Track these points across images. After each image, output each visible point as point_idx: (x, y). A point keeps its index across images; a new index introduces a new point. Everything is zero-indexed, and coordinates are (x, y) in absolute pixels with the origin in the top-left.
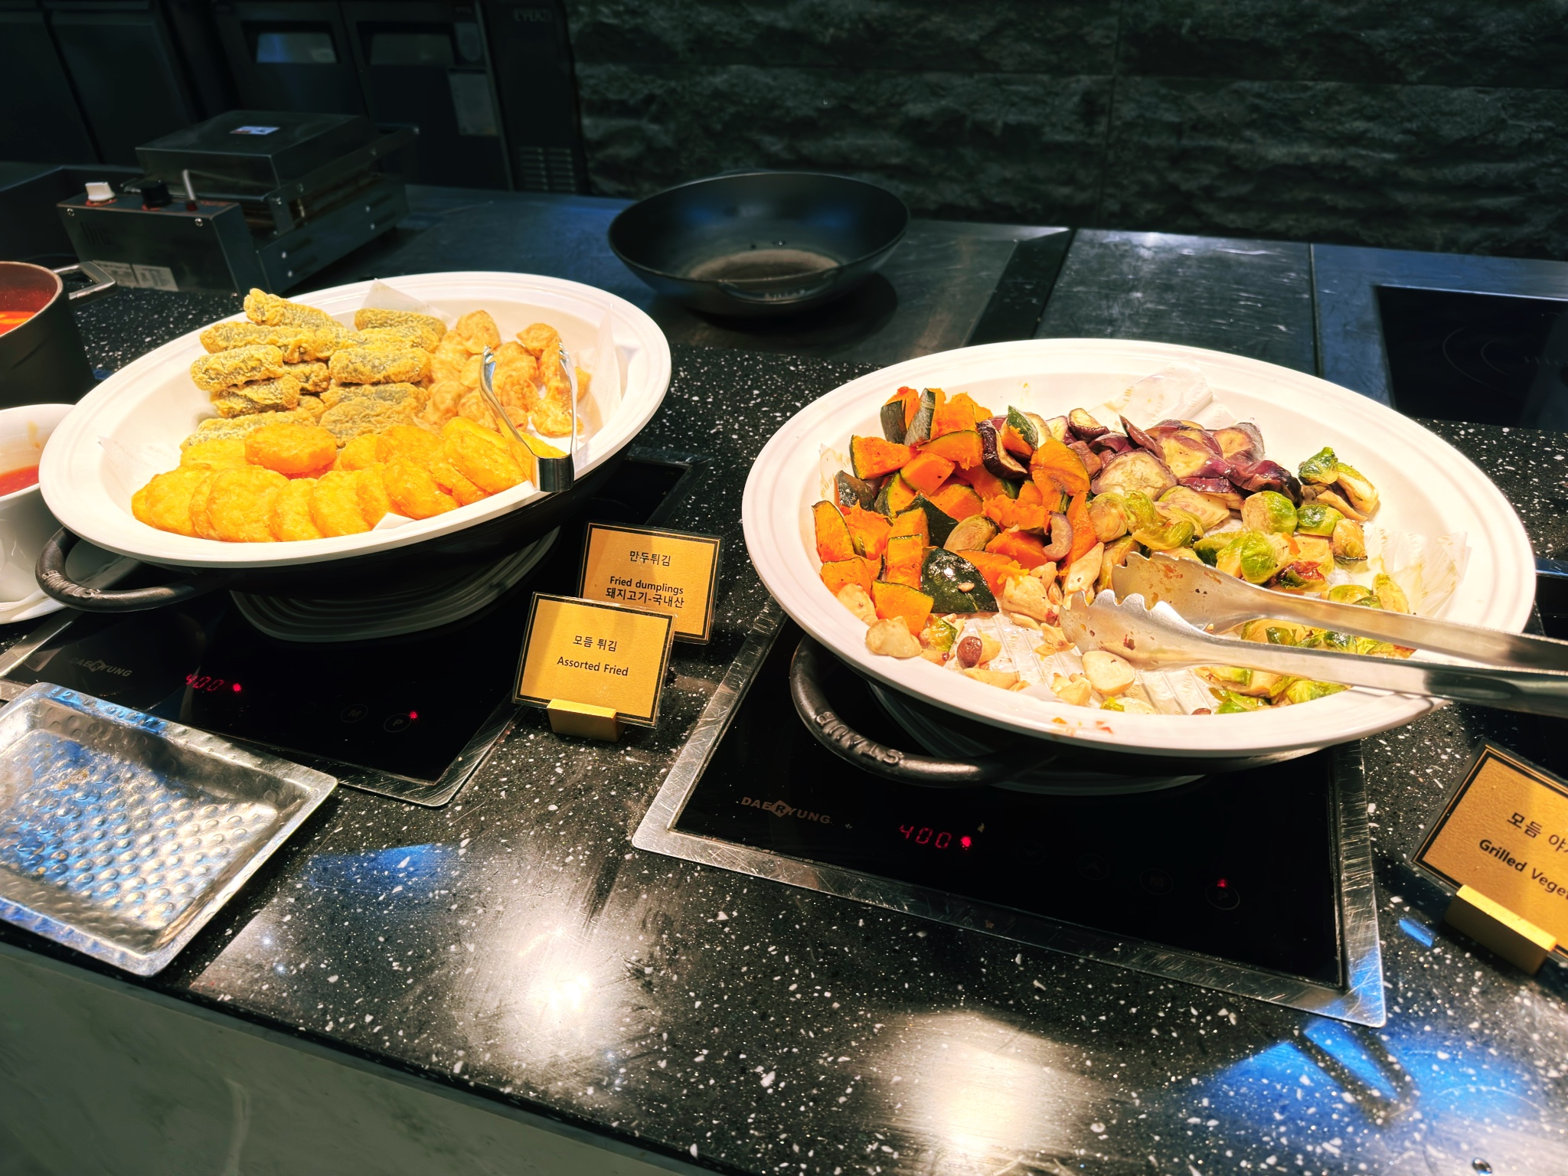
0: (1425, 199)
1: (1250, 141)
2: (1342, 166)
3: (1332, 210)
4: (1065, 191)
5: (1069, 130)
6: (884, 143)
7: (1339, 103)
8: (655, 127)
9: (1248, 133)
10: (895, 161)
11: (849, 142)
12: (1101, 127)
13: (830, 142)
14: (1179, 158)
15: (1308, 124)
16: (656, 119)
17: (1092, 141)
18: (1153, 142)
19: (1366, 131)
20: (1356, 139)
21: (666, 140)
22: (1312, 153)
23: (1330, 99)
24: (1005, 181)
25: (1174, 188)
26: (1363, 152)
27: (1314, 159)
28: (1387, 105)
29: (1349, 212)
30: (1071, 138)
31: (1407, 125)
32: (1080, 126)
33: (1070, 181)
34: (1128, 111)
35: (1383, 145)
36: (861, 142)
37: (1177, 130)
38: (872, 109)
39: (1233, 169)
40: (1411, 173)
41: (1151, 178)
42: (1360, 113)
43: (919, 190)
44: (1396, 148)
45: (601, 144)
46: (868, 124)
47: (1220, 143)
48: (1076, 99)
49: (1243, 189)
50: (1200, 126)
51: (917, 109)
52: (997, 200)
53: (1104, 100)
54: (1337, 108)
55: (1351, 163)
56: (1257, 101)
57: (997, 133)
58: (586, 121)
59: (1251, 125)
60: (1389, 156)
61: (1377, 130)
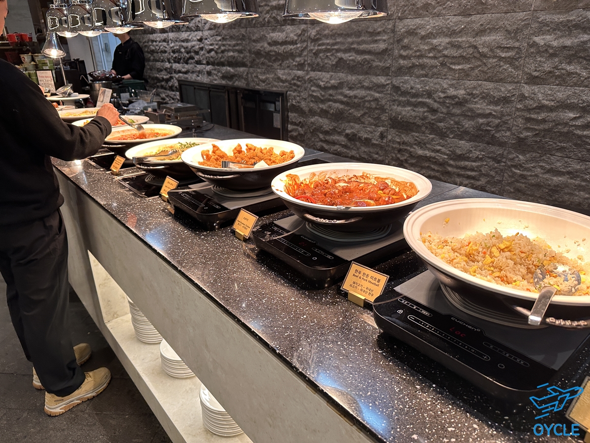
0: (455, 170)
1: (414, 148)
2: (434, 158)
3: (434, 170)
4: (377, 156)
5: (377, 140)
6: (342, 139)
7: (435, 141)
8: (300, 129)
9: (414, 146)
10: (343, 143)
11: (335, 137)
12: (385, 141)
13: (332, 137)
14: (400, 151)
15: (428, 146)
16: (301, 127)
17: (383, 144)
18: (394, 146)
19: (440, 149)
20: (438, 151)
21: (302, 132)
22: (428, 153)
23: (433, 139)
24: (365, 152)
25: (398, 159)
26: (440, 155)
27: (428, 155)
28: (445, 143)
29: (438, 171)
30: (377, 142)
31: (450, 149)
32: (380, 139)
33: (377, 154)
34: (390, 137)
35: (445, 154)
36: (337, 138)
37: (399, 143)
38: (340, 130)
39: (411, 156)
40: (452, 162)
41: (394, 155)
42: (439, 144)
43: (348, 151)
44: (447, 155)
45: (291, 131)
46: (339, 133)
47: (409, 148)
48: (379, 133)
49: (414, 161)
50: (404, 143)
51: (348, 131)
52: (363, 156)
53: (385, 134)
54: (434, 142)
55: (437, 157)
56: (417, 138)
57: (363, 139)
58: (289, 126)
59: (415, 144)
60: (446, 157)
61: (443, 149)
